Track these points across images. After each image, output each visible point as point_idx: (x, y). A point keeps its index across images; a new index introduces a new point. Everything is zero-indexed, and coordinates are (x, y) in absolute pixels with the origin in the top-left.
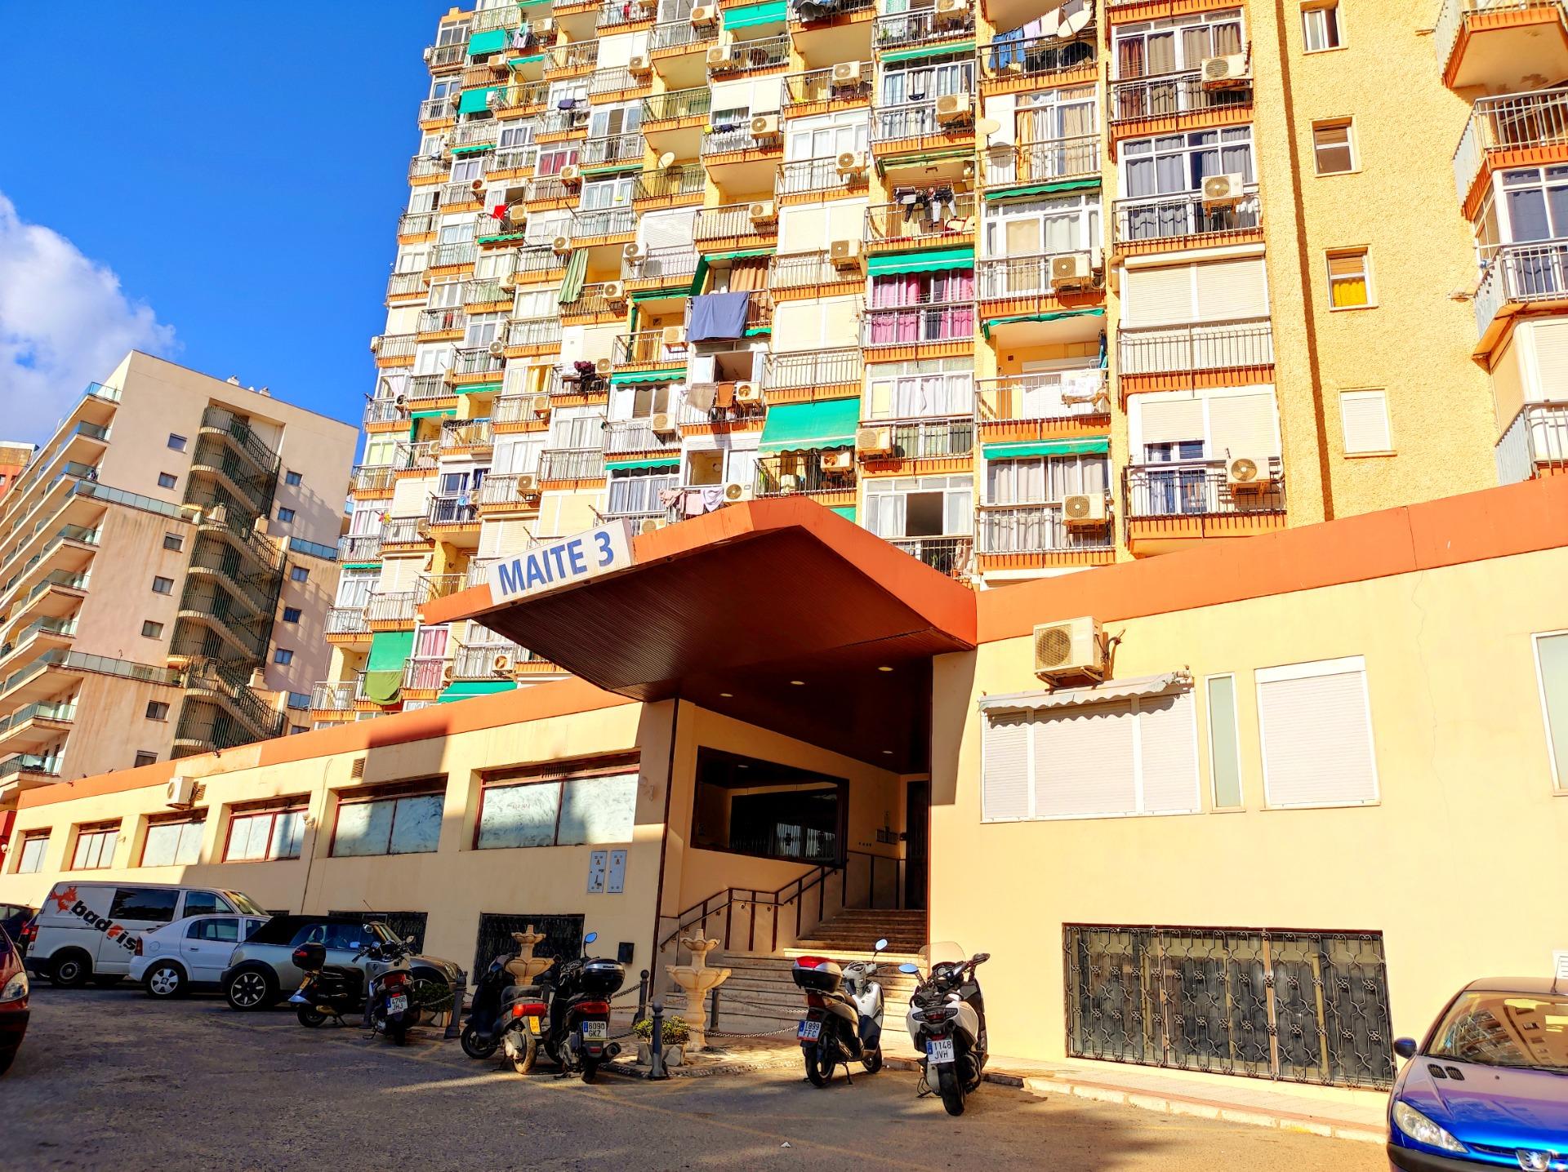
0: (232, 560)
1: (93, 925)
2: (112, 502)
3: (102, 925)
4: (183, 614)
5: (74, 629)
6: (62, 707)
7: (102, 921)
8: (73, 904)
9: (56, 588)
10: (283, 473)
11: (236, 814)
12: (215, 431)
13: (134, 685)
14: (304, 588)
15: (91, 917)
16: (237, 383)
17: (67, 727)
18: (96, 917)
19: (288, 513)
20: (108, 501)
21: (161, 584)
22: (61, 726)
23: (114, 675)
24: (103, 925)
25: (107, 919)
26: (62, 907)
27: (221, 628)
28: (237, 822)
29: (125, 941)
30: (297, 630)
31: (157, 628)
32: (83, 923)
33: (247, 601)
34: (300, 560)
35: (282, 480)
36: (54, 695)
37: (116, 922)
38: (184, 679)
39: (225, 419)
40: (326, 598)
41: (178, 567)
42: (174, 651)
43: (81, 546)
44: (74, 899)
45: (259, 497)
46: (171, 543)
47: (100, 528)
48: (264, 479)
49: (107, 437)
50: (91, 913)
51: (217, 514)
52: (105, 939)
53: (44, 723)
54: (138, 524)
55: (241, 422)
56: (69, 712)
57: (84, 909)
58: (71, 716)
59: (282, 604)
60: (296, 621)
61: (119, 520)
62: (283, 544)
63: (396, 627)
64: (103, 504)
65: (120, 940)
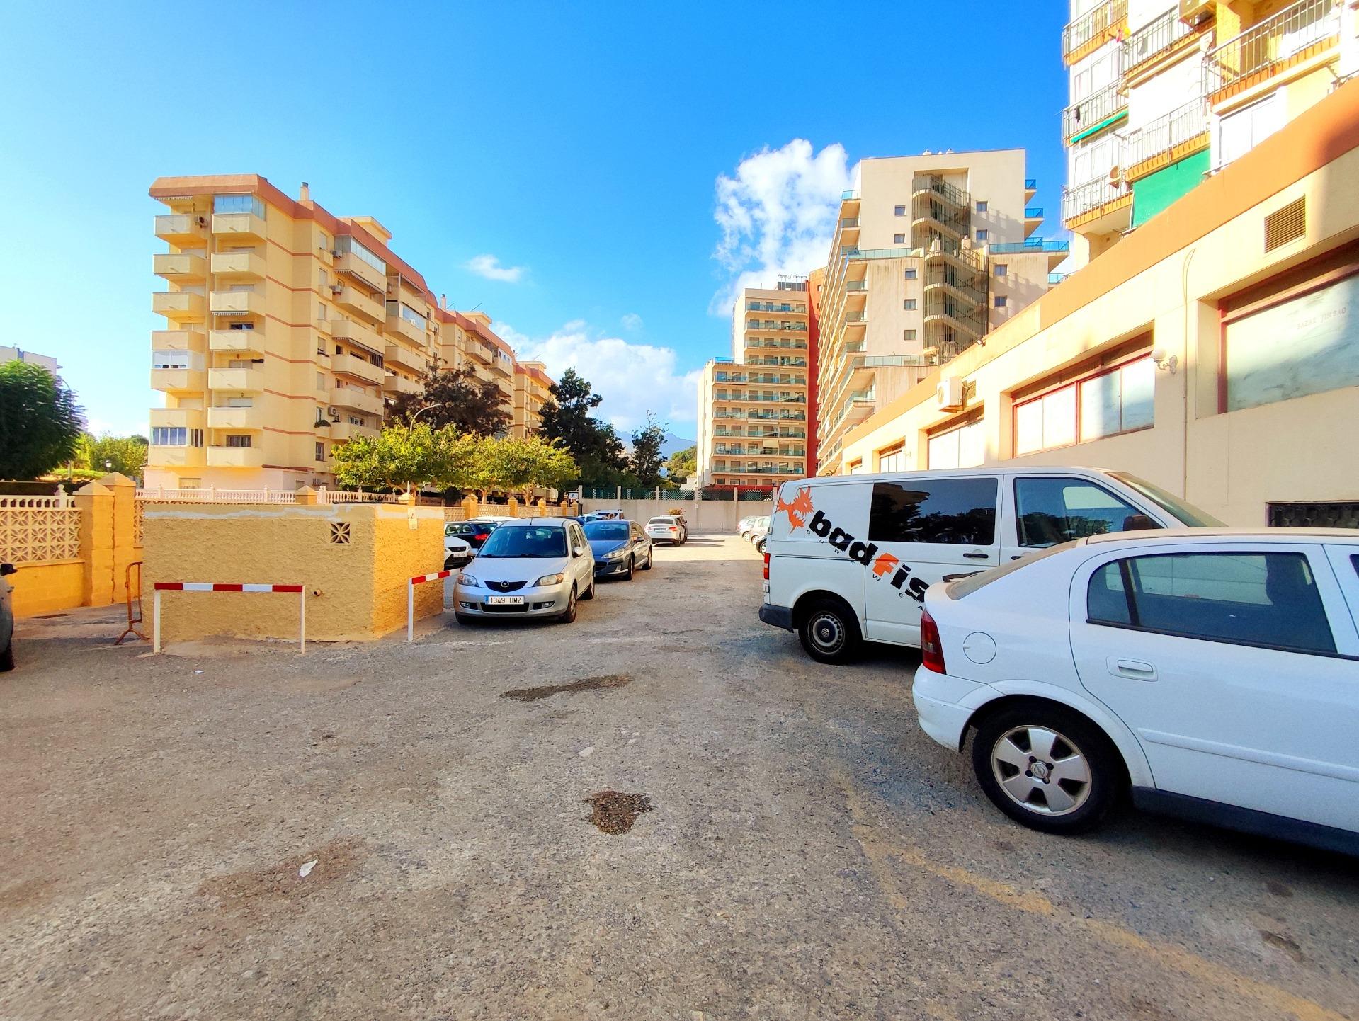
0: (950, 275)
1: (846, 554)
2: (869, 259)
3: (861, 554)
4: (927, 319)
5: (865, 347)
6: (869, 393)
7: (859, 546)
8: (810, 517)
9: (850, 324)
10: (974, 205)
11: (1018, 401)
12: (921, 192)
13: (905, 370)
14: (1006, 279)
15: (840, 539)
16: (930, 153)
17: (873, 404)
18: (849, 538)
19: (982, 234)
20: (866, 260)
21: (909, 304)
22: (869, 404)
23: (892, 366)
24: (863, 554)
25: (867, 543)
26: (796, 523)
27: (952, 322)
28: (1020, 409)
29: (906, 585)
30: (1007, 311)
31: (912, 333)
32: (831, 550)
33: (965, 299)
34: (999, 259)
35: (974, 211)
36: (863, 389)
37: (884, 547)
38: (935, 360)
39: (928, 182)
40: (1024, 282)
41: (917, 289)
42: (926, 345)
43: (857, 293)
44: (810, 509)
45: (961, 228)
46: (910, 274)
47: (866, 279)
48: (961, 214)
49: (859, 224)
50: (839, 532)
51: (935, 245)
52: (870, 579)
53: (860, 404)
54: (887, 269)
55: (937, 181)
56: (872, 395)
57: (827, 524)
58: (874, 397)
59: (992, 295)
60: (1004, 305)
61: (876, 268)
62: (984, 251)
63: (1167, 161)
64: (864, 262)
65: (897, 582)
